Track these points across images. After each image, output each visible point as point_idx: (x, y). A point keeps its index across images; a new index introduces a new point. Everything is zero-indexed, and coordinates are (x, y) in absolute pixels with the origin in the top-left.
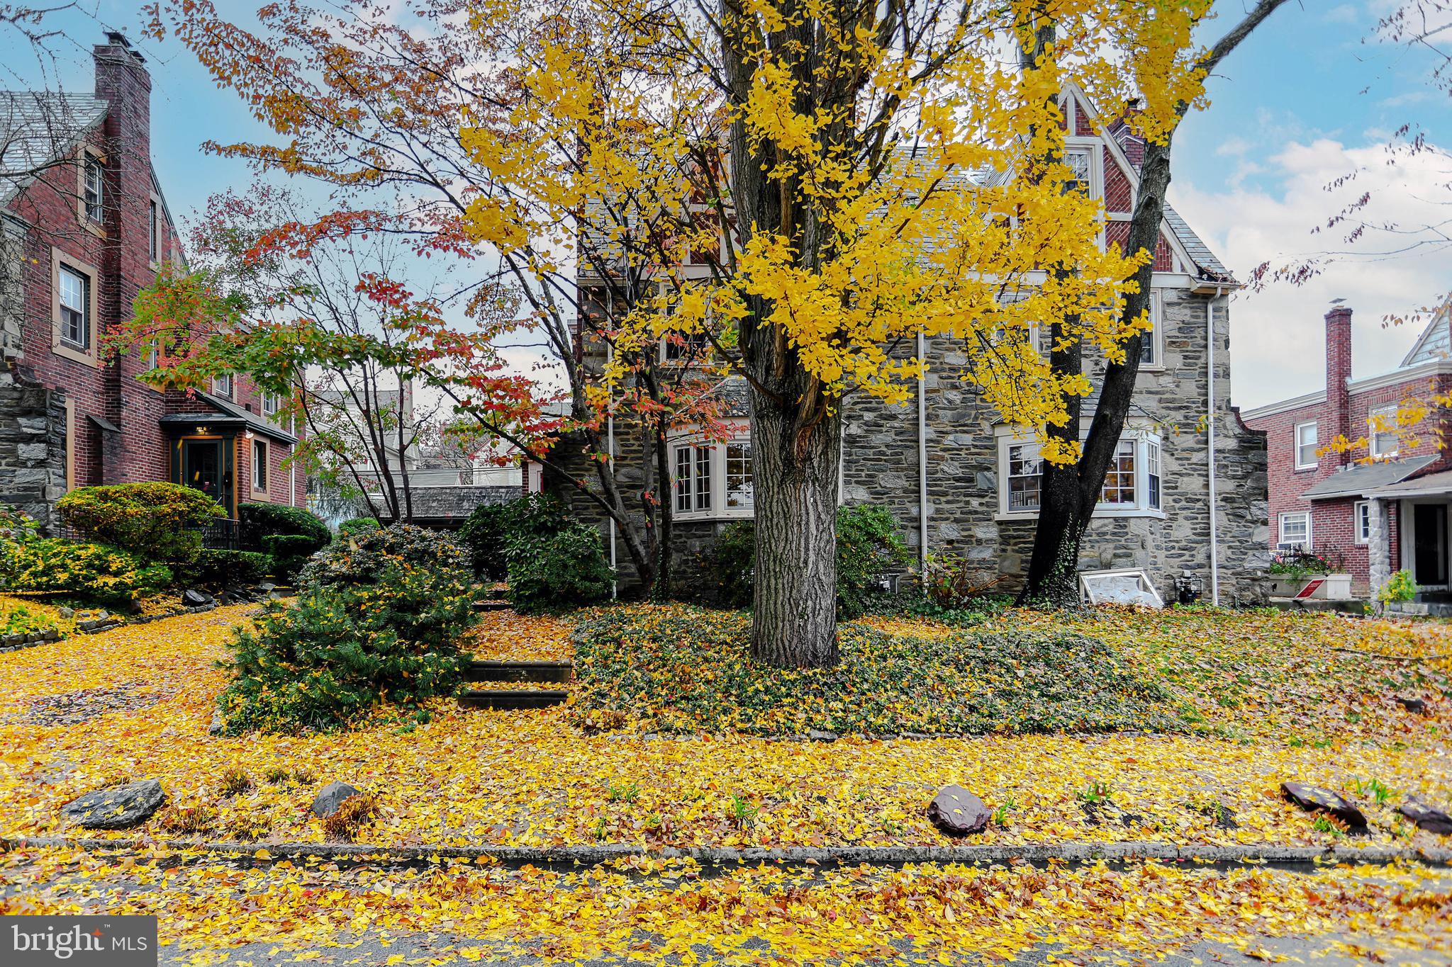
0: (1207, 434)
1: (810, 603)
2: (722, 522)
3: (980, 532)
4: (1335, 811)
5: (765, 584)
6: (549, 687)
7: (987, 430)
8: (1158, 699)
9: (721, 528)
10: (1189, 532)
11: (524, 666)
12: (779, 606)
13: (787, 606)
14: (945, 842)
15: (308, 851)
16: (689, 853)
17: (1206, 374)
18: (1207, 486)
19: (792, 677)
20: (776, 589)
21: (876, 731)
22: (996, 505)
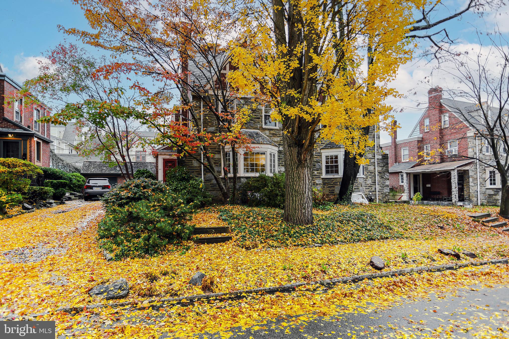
0: (374, 154)
1: (306, 205)
2: (243, 177)
3: (317, 181)
4: (454, 255)
5: (291, 199)
6: (225, 235)
7: (319, 151)
8: (390, 229)
9: (242, 179)
10: (371, 182)
11: (213, 228)
12: (297, 206)
13: (299, 206)
14: (379, 272)
15: (200, 297)
16: (317, 283)
17: (374, 137)
18: (375, 169)
19: (303, 228)
20: (296, 201)
21: (332, 243)
22: (322, 173)
